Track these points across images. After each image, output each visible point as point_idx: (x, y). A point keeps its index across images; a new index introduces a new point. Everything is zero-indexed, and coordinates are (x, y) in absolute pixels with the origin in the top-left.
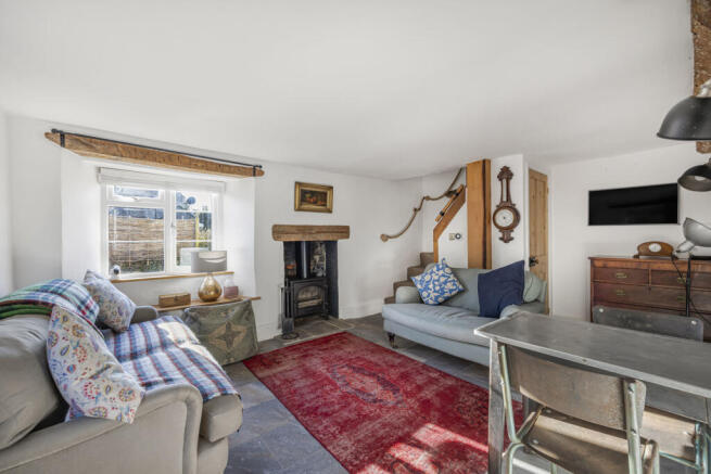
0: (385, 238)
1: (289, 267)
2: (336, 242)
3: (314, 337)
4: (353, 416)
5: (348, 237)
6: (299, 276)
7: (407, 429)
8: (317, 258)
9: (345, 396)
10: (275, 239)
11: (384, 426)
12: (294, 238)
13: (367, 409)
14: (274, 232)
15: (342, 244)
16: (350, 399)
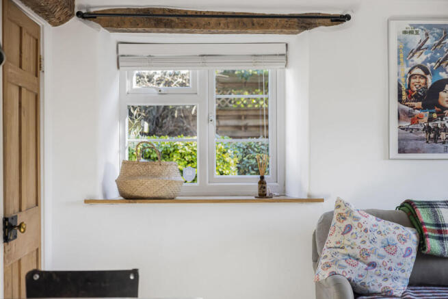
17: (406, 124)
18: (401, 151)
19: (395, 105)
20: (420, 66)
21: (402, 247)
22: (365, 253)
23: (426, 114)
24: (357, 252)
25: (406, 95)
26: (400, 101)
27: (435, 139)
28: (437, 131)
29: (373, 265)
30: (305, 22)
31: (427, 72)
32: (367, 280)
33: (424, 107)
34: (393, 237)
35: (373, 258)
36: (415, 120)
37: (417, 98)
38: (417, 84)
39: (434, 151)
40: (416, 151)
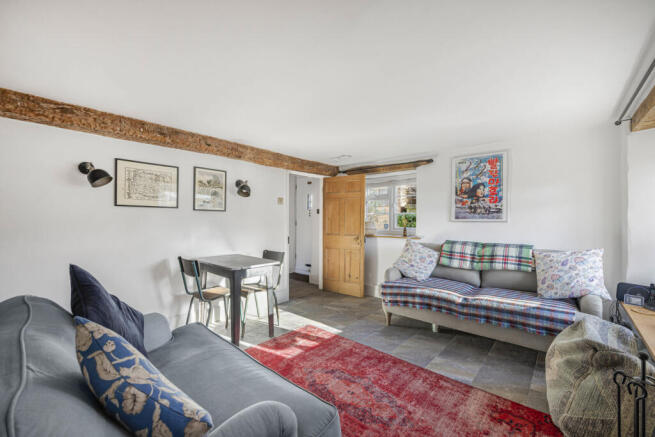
4: (348, 359)
7: (307, 354)
9: (362, 374)
11: (323, 355)
13: (338, 365)
16: (356, 371)
17: (459, 205)
18: (457, 218)
19: (454, 197)
20: (467, 178)
21: (428, 260)
22: (410, 260)
23: (469, 201)
24: (406, 260)
25: (459, 192)
26: (457, 194)
27: (475, 212)
28: (475, 208)
29: (412, 266)
30: (415, 164)
31: (470, 180)
32: (407, 272)
33: (469, 198)
34: (425, 255)
35: (413, 263)
36: (464, 204)
37: (465, 193)
38: (465, 187)
39: (473, 218)
40: (465, 218)
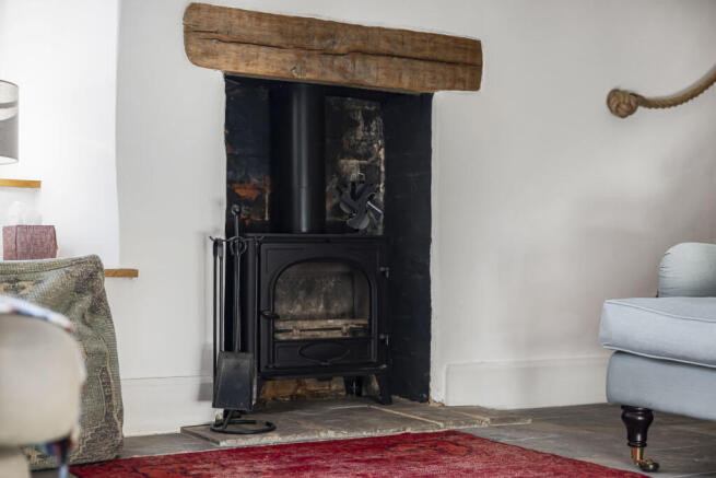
0: (624, 104)
1: (242, 192)
2: (426, 100)
3: (331, 435)
5: (474, 85)
6: (281, 221)
8: (352, 167)
10: (195, 57)
12: (264, 65)
14: (190, 31)
15: (447, 105)
